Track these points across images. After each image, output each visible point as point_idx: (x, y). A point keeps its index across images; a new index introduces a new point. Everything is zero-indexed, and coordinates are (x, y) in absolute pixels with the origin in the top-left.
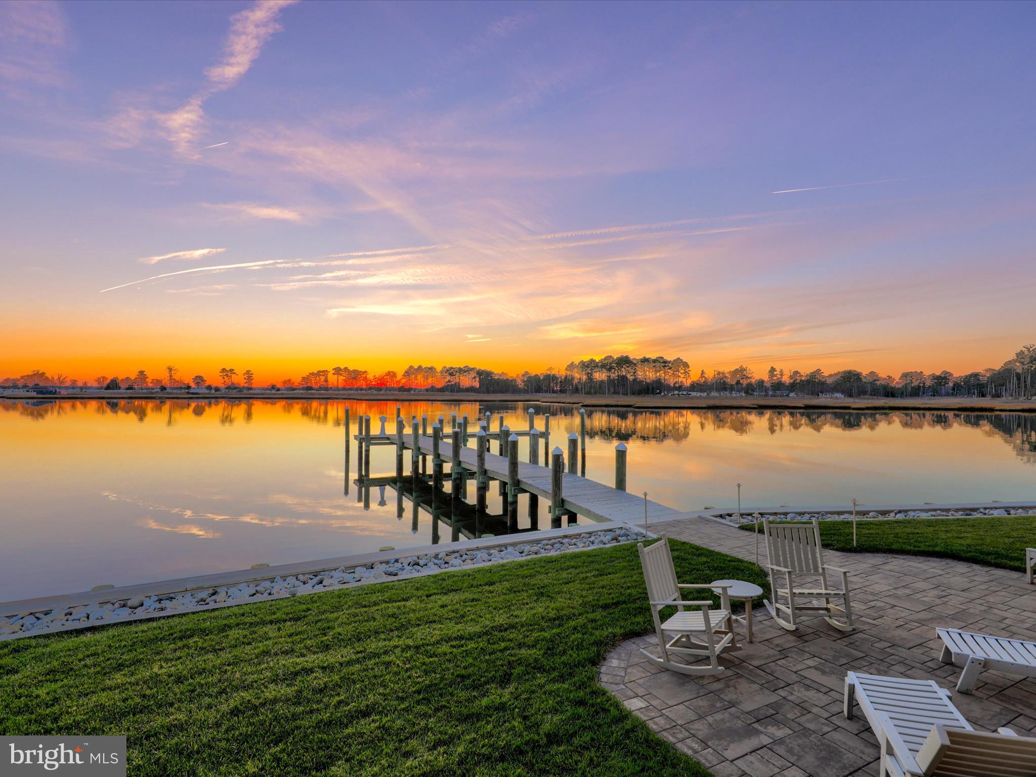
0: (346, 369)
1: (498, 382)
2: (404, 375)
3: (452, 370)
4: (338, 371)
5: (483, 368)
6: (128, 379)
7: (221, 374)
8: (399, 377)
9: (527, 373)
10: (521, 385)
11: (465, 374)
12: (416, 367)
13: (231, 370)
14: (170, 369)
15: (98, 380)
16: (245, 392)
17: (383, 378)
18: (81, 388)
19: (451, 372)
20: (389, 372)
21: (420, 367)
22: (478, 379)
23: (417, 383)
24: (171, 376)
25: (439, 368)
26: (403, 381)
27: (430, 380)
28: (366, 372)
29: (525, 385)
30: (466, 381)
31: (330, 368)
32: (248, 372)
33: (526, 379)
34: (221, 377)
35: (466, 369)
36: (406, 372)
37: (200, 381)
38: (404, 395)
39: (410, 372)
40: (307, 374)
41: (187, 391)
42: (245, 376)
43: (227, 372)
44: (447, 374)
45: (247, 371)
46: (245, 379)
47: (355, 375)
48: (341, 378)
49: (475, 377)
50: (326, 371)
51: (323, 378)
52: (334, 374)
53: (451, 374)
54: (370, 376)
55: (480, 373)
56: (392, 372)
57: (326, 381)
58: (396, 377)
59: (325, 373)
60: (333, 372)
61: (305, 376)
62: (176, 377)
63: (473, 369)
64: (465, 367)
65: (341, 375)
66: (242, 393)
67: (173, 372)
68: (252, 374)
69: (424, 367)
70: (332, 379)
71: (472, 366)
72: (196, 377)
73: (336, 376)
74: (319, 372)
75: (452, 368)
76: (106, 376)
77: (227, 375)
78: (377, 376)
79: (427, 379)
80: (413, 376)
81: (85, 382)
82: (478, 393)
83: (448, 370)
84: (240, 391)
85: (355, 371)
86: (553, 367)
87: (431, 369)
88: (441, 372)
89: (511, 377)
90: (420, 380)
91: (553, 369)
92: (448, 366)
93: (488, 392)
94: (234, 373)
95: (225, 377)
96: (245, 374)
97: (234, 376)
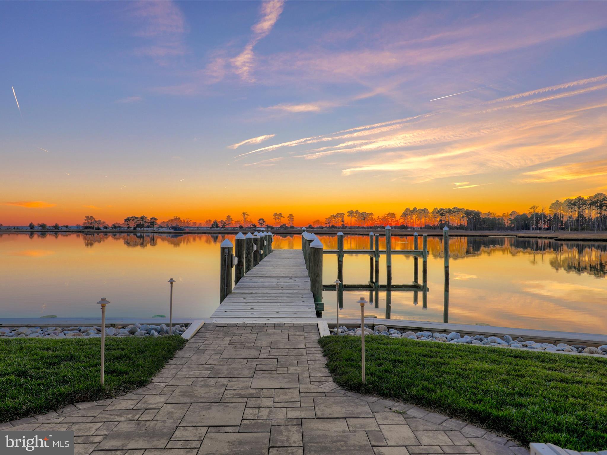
0: (357, 211)
1: (485, 221)
2: (401, 216)
3: (442, 211)
4: (351, 213)
5: (470, 209)
6: (222, 221)
7: (274, 217)
8: (398, 216)
9: (514, 212)
10: (507, 223)
11: (454, 214)
12: (411, 209)
13: (281, 214)
14: (244, 214)
15: (207, 222)
16: (289, 229)
17: (385, 218)
18: (198, 228)
19: (441, 212)
20: (390, 213)
21: (415, 209)
22: (466, 218)
23: (413, 222)
24: (245, 219)
25: (431, 210)
26: (402, 220)
27: (423, 220)
28: (372, 214)
29: (512, 223)
30: (456, 220)
31: (345, 211)
32: (291, 215)
33: (513, 218)
35: (455, 210)
36: (404, 213)
37: (262, 222)
38: (404, 232)
39: (407, 213)
40: (328, 216)
41: (254, 229)
42: (289, 218)
43: (277, 216)
44: (438, 214)
46: (289, 220)
47: (364, 216)
48: (353, 219)
49: (463, 217)
50: (343, 213)
51: (340, 219)
52: (348, 216)
53: (442, 215)
54: (375, 217)
55: (468, 213)
56: (392, 213)
57: (343, 221)
58: (395, 217)
59: (342, 215)
60: (348, 214)
61: (328, 217)
62: (248, 219)
63: (462, 209)
64: (454, 208)
65: (354, 216)
66: (287, 230)
67: (246, 216)
68: (293, 217)
69: (418, 208)
70: (347, 219)
71: (460, 207)
72: (260, 219)
73: (350, 217)
74: (338, 214)
75: (442, 209)
76: (211, 220)
77: (278, 218)
78: (380, 217)
79: (421, 219)
80: (409, 216)
81: (200, 223)
82: (466, 230)
83: (439, 212)
84: (285, 229)
85: (364, 214)
86: (536, 206)
87: (425, 211)
88: (433, 213)
89: (498, 216)
90: (415, 220)
91: (537, 208)
92: (439, 208)
93: (475, 229)
94: (282, 216)
95: (276, 219)
96: (288, 217)
97: (282, 218)
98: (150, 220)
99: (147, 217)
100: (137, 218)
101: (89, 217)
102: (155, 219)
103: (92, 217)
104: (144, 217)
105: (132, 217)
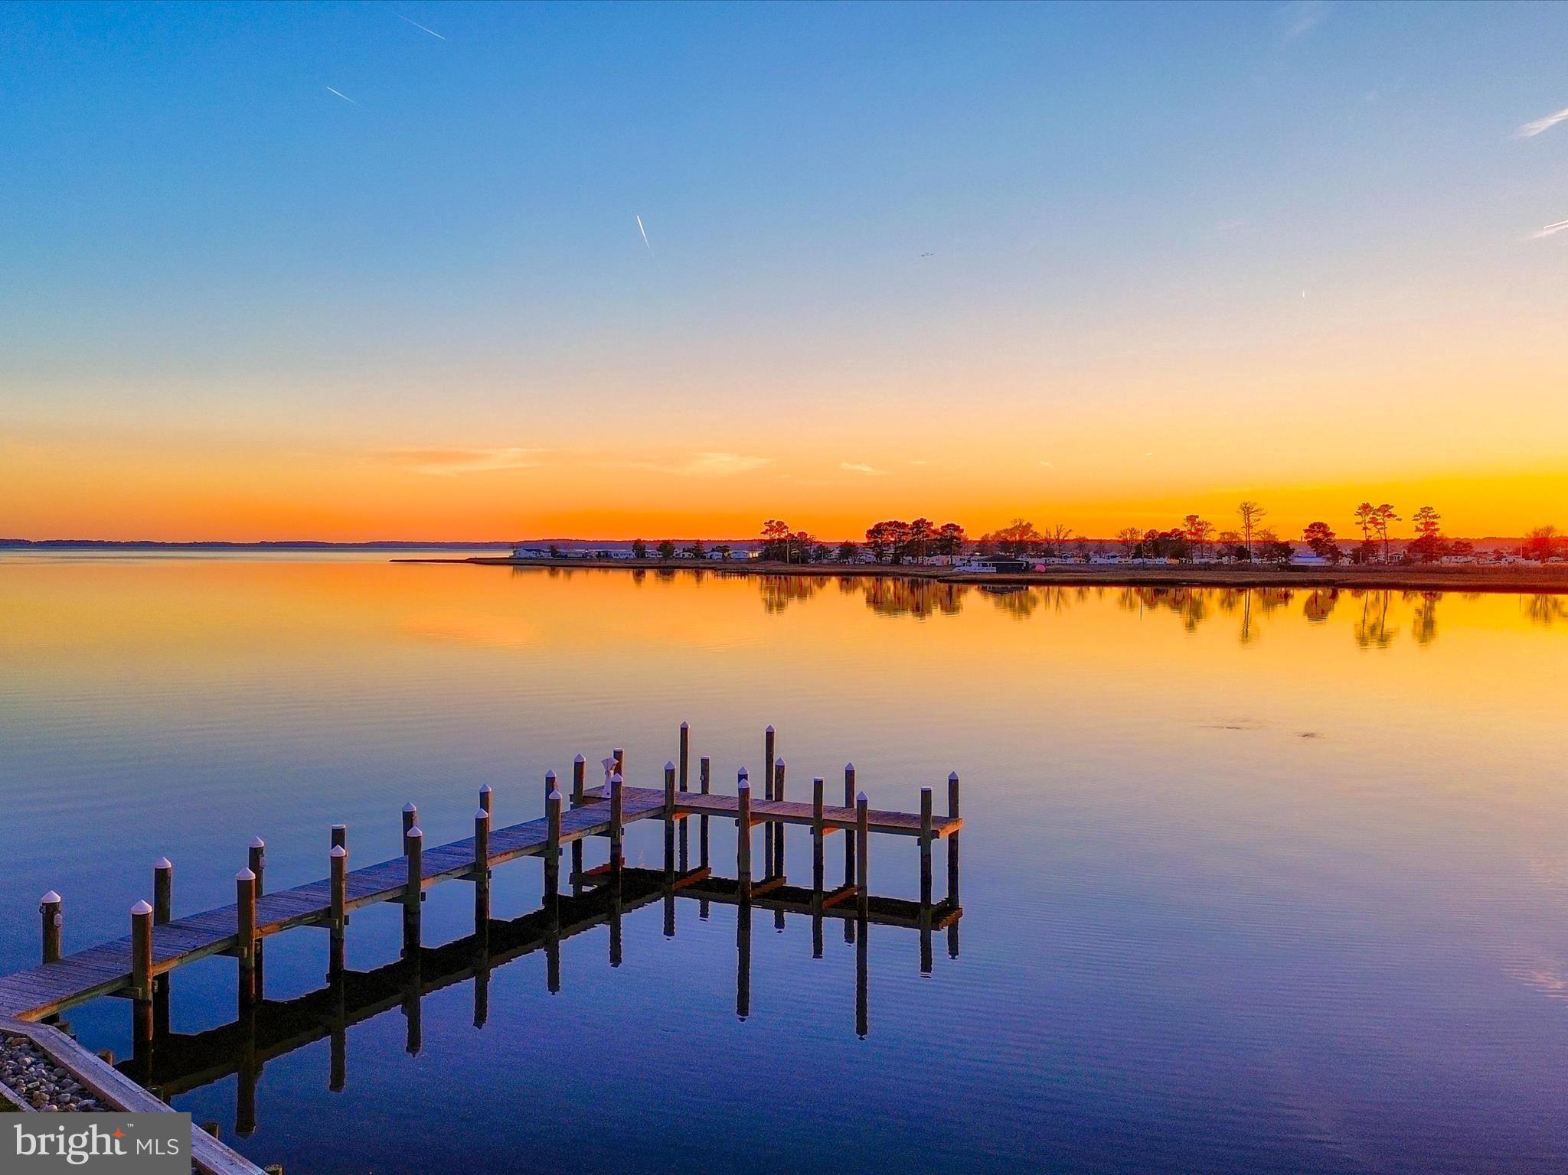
7: (1359, 519)
13: (1385, 508)
14: (1247, 510)
24: (1249, 526)
32: (1426, 510)
34: (1361, 527)
37: (1318, 536)
41: (1285, 562)
42: (1417, 523)
43: (1376, 513)
45: (1423, 510)
46: (1418, 530)
67: (1252, 517)
68: (1434, 517)
72: (1312, 526)
77: (1374, 521)
94: (1390, 516)
95: (1369, 526)
96: (1416, 518)
97: (1390, 522)
98: (940, 531)
99: (930, 524)
100: (904, 525)
101: (774, 524)
102: (956, 528)
103: (779, 524)
104: (923, 521)
105: (890, 524)
